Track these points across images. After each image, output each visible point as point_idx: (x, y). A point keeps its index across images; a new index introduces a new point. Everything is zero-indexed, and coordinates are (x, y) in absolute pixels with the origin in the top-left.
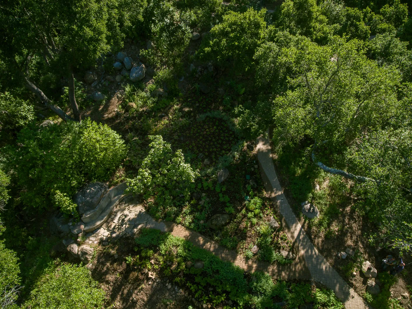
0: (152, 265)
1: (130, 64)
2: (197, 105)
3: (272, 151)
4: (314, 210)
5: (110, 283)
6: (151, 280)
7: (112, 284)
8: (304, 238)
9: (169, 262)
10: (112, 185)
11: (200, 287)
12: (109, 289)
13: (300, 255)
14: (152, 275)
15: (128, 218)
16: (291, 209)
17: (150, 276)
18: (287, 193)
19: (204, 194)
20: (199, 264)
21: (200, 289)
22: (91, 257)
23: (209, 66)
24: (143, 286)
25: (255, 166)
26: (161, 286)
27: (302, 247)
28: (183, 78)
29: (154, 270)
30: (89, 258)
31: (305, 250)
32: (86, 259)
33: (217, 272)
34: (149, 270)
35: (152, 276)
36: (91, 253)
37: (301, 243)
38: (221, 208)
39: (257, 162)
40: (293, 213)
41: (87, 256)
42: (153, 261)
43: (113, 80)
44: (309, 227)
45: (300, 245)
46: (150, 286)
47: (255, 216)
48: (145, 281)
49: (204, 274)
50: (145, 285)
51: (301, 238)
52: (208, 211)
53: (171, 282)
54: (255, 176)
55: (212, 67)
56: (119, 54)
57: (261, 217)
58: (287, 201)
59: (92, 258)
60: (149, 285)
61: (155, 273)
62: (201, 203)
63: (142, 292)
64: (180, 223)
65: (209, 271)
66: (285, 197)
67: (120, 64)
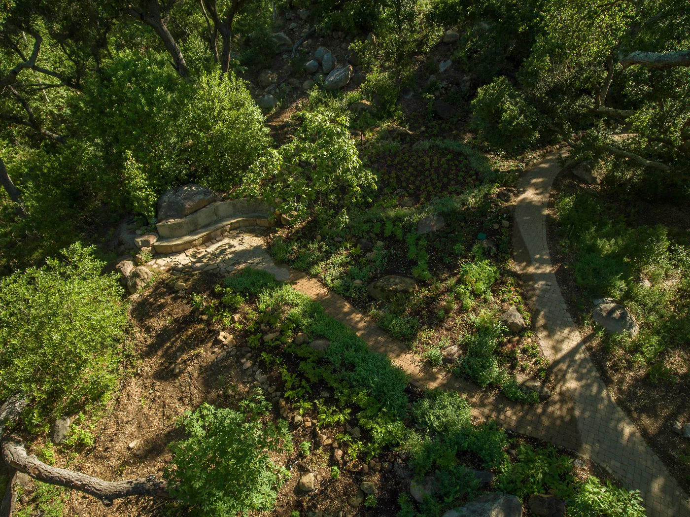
0: (234, 322)
1: (331, 63)
2: (423, 129)
3: (550, 205)
4: (623, 316)
5: (151, 332)
6: (220, 346)
7: (154, 334)
8: (584, 360)
9: (266, 326)
10: (229, 198)
11: (304, 383)
12: (146, 341)
13: (564, 388)
14: (225, 338)
15: (233, 249)
16: (565, 306)
17: (221, 337)
18: (562, 277)
19: (380, 243)
20: (320, 342)
21: (303, 387)
22: (143, 284)
23: (464, 81)
24: (201, 350)
25: (503, 222)
26: (232, 362)
27: (575, 375)
28: (412, 94)
29: (233, 331)
30: (141, 284)
31: (584, 382)
32: (135, 285)
33: (352, 367)
34: (223, 329)
35: (223, 340)
36: (146, 277)
37: (576, 366)
38: (405, 269)
39: (510, 218)
40: (568, 314)
41: (138, 281)
42: (237, 317)
43: (298, 85)
44: (605, 349)
45: (570, 370)
46: (213, 356)
47: (475, 294)
48: (210, 344)
49: (321, 362)
50: (205, 351)
51: (577, 357)
52: (376, 270)
53: (254, 359)
54: (498, 237)
55: (468, 84)
56: (318, 50)
57: (486, 301)
58: (558, 290)
59: (145, 287)
60: (213, 352)
61: (232, 336)
62: (370, 255)
63: (195, 361)
64: (316, 276)
65: (336, 360)
66: (556, 283)
67: (316, 63)
